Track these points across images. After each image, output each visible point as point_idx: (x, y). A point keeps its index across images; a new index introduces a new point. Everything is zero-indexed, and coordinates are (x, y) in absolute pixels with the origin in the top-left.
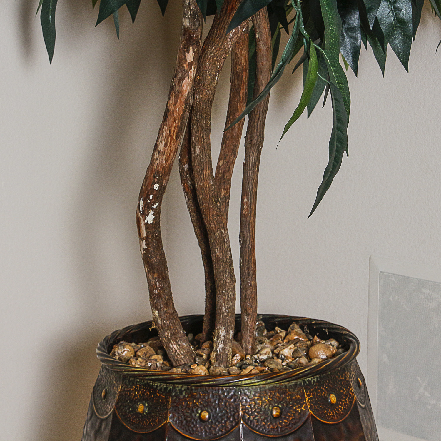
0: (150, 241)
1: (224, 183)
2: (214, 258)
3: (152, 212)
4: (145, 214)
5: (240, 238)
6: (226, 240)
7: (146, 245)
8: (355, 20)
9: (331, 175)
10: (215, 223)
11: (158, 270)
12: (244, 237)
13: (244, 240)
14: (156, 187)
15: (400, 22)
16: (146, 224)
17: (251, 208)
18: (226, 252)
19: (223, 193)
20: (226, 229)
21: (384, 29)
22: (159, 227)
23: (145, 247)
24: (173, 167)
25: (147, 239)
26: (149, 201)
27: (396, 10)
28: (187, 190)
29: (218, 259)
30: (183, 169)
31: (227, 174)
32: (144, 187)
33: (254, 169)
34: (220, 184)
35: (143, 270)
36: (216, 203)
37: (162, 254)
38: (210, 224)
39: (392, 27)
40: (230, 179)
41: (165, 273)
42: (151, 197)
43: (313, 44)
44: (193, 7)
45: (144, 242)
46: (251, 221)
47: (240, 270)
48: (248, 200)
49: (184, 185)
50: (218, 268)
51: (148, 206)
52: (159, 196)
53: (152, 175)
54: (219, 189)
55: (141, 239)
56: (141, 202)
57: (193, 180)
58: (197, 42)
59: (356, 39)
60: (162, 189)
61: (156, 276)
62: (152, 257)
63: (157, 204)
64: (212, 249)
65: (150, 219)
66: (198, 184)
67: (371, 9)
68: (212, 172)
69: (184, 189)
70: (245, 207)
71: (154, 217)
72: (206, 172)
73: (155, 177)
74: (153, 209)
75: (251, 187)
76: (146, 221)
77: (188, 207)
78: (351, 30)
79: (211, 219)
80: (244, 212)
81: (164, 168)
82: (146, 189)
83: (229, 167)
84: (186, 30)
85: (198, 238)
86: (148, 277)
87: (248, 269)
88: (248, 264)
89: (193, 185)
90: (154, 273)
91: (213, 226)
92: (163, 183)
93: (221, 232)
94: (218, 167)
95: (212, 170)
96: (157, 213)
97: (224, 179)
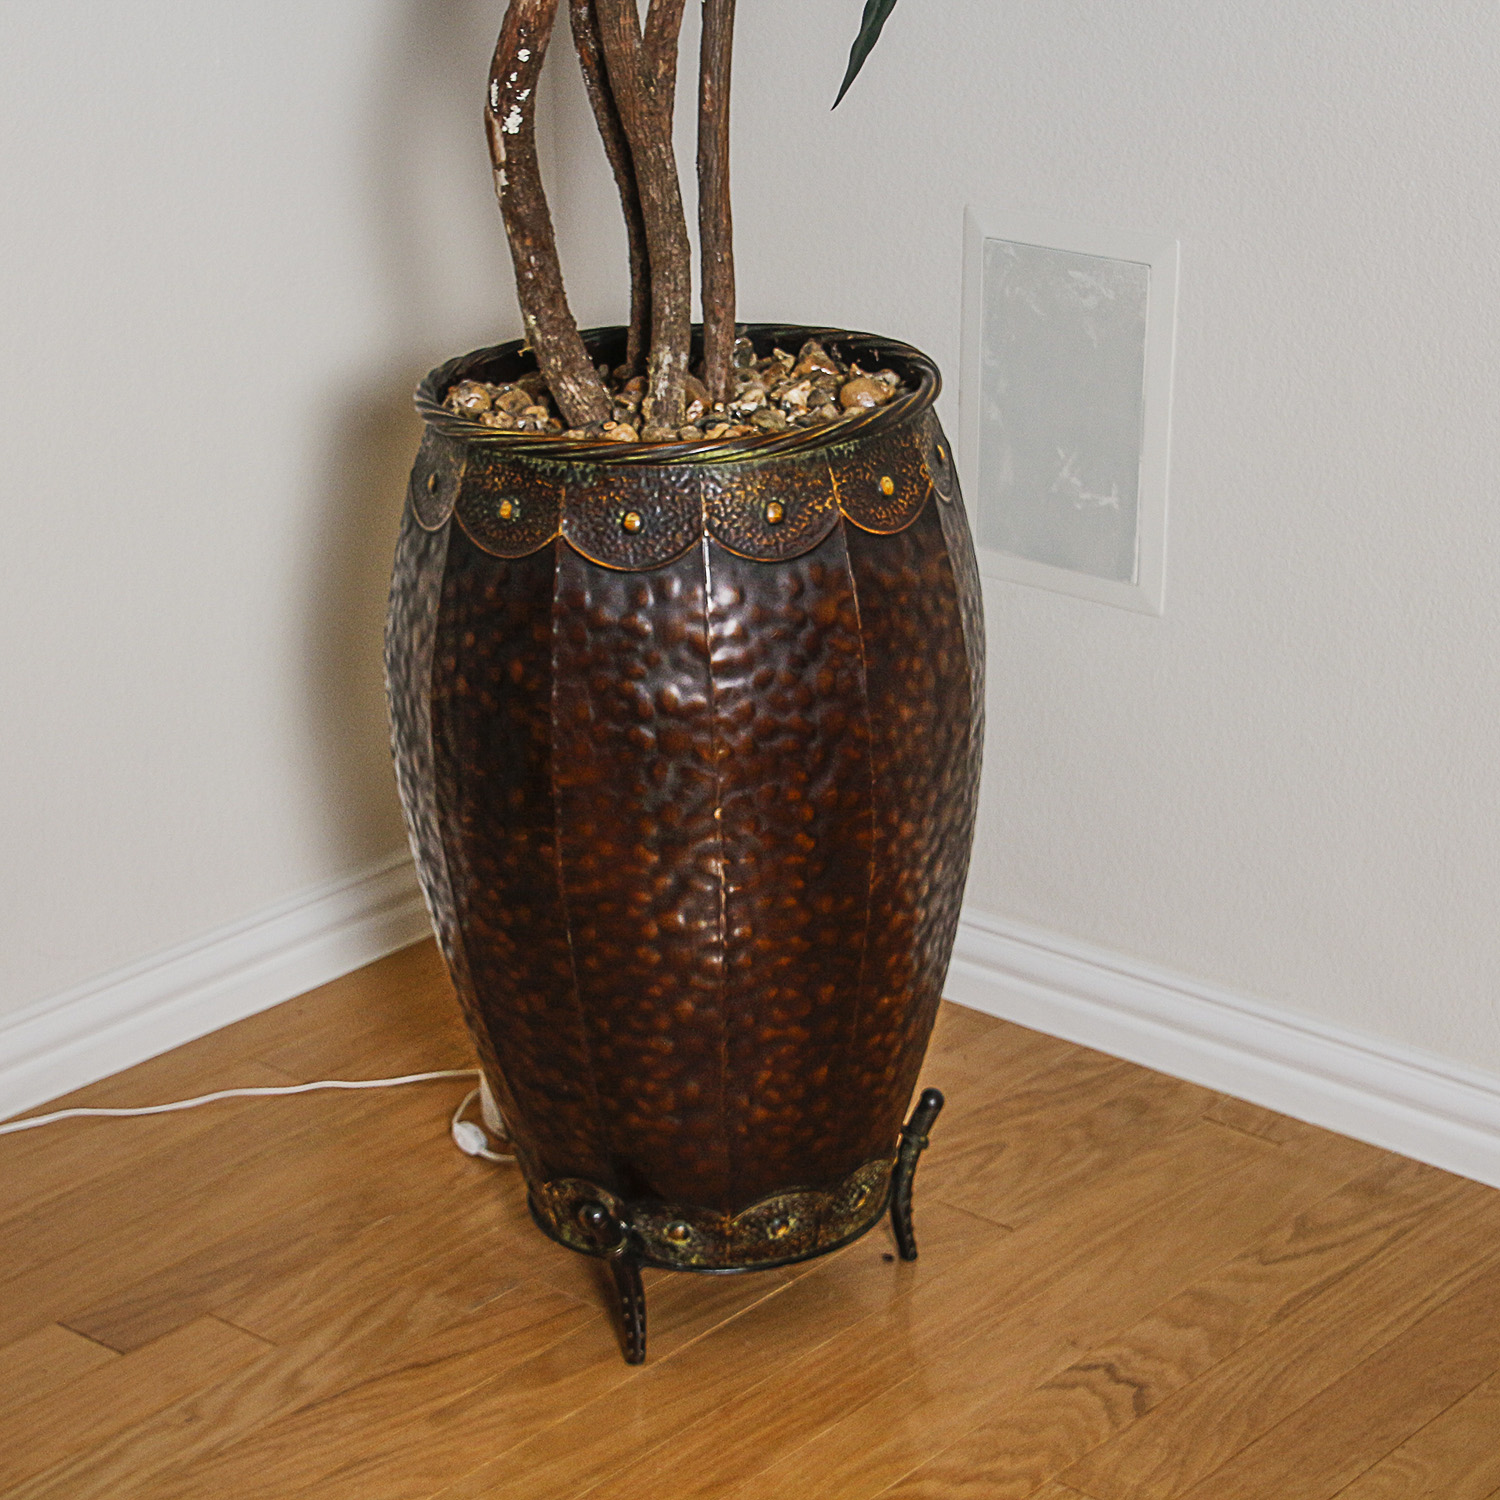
0: (514, 169)
1: (664, 47)
2: (645, 205)
3: (516, 109)
4: (502, 114)
5: (698, 163)
6: (668, 167)
7: (507, 178)
9: (877, 17)
10: (647, 130)
11: (532, 231)
12: (706, 161)
13: (705, 168)
14: (523, 55)
16: (506, 134)
17: (719, 100)
18: (670, 191)
19: (662, 68)
20: (668, 144)
22: (533, 142)
23: (506, 183)
24: (557, 16)
25: (508, 166)
26: (509, 86)
28: (588, 62)
29: (653, 205)
30: (578, 17)
31: (670, 29)
32: (498, 57)
33: (725, 15)
34: (656, 51)
35: (503, 230)
36: (647, 87)
37: (541, 197)
38: (636, 133)
40: (675, 40)
41: (547, 237)
42: (513, 77)
45: (502, 173)
46: (721, 126)
47: (701, 229)
48: (713, 82)
49: (581, 53)
50: (655, 224)
51: (508, 98)
52: (529, 75)
53: (515, 31)
54: (655, 61)
55: (497, 166)
56: (494, 88)
57: (598, 40)
60: (537, 59)
61: (528, 242)
62: (519, 204)
63: (526, 92)
64: (640, 186)
65: (513, 123)
66: (610, 48)
68: (637, 23)
69: (582, 60)
70: (708, 97)
71: (521, 120)
72: (625, 21)
73: (520, 34)
74: (518, 103)
75: (718, 55)
76: (504, 129)
77: (591, 99)
79: (638, 122)
80: (705, 107)
81: (538, 14)
82: (504, 60)
83: (674, 14)
85: (613, 165)
86: (512, 247)
87: (716, 227)
88: (716, 216)
89: (600, 51)
90: (524, 237)
91: (641, 136)
92: (536, 46)
93: (659, 150)
94: (651, 14)
95: (637, 17)
96: (528, 112)
97: (662, 39)
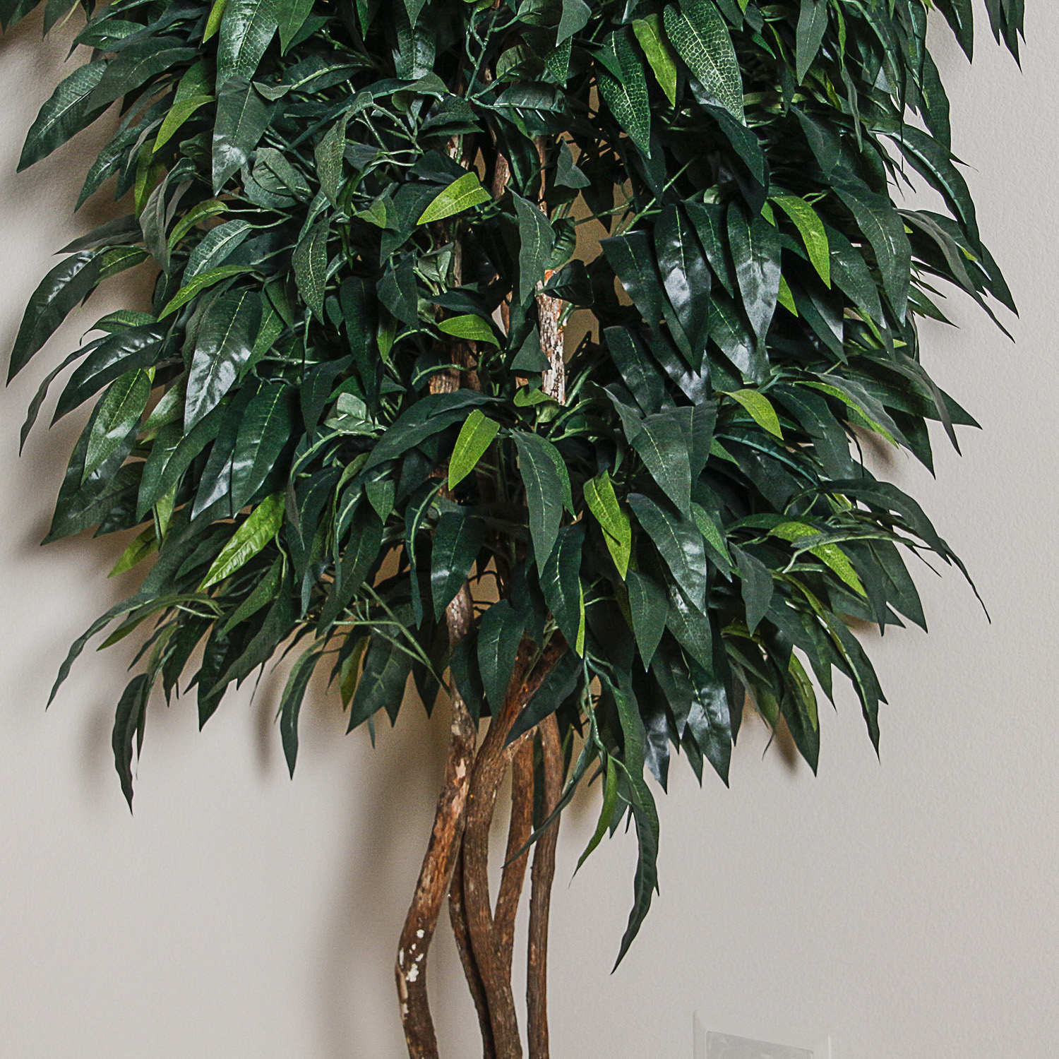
0: (413, 1003)
1: (506, 925)
2: (494, 1025)
3: (415, 966)
4: (406, 969)
5: (527, 996)
6: (509, 1001)
7: (408, 1009)
8: (662, 725)
9: (638, 920)
10: (495, 978)
11: (422, 1042)
12: (532, 995)
13: (532, 999)
14: (420, 934)
15: (716, 728)
16: (408, 982)
17: (540, 958)
18: (510, 1016)
19: (505, 938)
20: (509, 987)
21: (696, 736)
22: (425, 985)
23: (407, 1012)
24: (441, 911)
25: (409, 1001)
26: (411, 952)
27: (710, 714)
28: (459, 935)
29: (499, 1026)
30: (454, 910)
31: (510, 914)
32: (405, 935)
33: (544, 908)
34: (501, 928)
35: (404, 1041)
36: (496, 952)
37: (429, 1020)
38: (489, 981)
39: (706, 734)
40: (513, 921)
41: (432, 1045)
42: (414, 947)
43: (610, 757)
44: (464, 711)
45: (405, 1006)
46: (542, 974)
47: (529, 1038)
48: (536, 947)
49: (455, 930)
50: (501, 1037)
51: (410, 959)
52: (423, 946)
53: (415, 919)
54: (500, 934)
55: (402, 1001)
56: (402, 954)
57: (466, 923)
58: (470, 753)
59: (664, 748)
60: (428, 936)
61: (420, 1049)
62: (415, 1025)
63: (421, 956)
64: (491, 1013)
65: (413, 975)
66: (473, 929)
67: (680, 715)
68: (490, 914)
69: (456, 936)
70: (533, 957)
71: (418, 973)
72: (483, 914)
73: (418, 921)
74: (416, 963)
75: (539, 931)
76: (407, 979)
77: (461, 958)
78: (657, 737)
79: (490, 974)
80: (531, 963)
81: (430, 909)
82: (408, 936)
83: (512, 906)
84: (456, 738)
85: (474, 998)
86: (410, 1051)
87: (538, 1037)
88: (538, 1030)
89: (467, 930)
90: (418, 1045)
91: (492, 982)
92: (428, 928)
93: (503, 991)
94: (498, 906)
95: (490, 910)
96: (422, 968)
97: (505, 920)
